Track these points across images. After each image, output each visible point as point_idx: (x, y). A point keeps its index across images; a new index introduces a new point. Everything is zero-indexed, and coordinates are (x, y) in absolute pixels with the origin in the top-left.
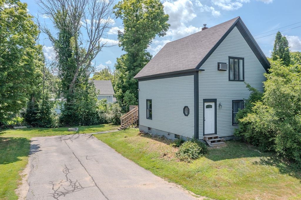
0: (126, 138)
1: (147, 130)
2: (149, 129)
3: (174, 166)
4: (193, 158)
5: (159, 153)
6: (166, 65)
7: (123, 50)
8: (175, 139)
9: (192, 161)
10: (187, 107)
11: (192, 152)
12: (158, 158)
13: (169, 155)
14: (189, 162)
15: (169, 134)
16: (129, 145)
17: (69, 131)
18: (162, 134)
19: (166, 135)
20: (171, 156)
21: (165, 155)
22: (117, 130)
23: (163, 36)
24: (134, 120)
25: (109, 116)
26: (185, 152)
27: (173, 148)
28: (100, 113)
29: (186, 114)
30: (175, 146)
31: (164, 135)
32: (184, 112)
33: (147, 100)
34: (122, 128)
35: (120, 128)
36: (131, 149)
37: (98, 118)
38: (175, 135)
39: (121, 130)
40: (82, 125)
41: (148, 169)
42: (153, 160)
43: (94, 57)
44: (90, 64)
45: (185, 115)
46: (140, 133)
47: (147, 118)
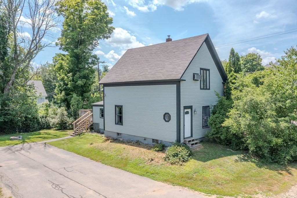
0: (92, 145)
1: (115, 136)
2: (118, 134)
3: (168, 170)
4: (183, 161)
5: (144, 159)
6: (140, 73)
7: (60, 49)
8: (153, 143)
9: (184, 164)
10: (168, 113)
11: (182, 156)
12: (146, 163)
13: (157, 160)
14: (181, 165)
15: (145, 139)
16: (103, 152)
17: (11, 140)
18: (136, 139)
19: (143, 141)
20: (159, 161)
21: (152, 160)
23: (107, 39)
24: (88, 125)
25: (54, 120)
26: (174, 156)
27: (157, 153)
28: (40, 118)
29: (167, 120)
30: (158, 151)
31: (138, 141)
32: (164, 118)
33: (116, 106)
34: (76, 134)
35: (74, 134)
36: (109, 156)
37: (39, 123)
38: (153, 139)
39: (75, 136)
40: (20, 132)
41: (142, 175)
42: (141, 165)
43: (33, 56)
44: (28, 64)
45: (166, 121)
46: (107, 139)
47: (116, 124)
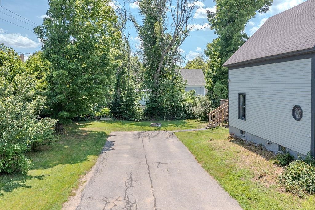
0: (212, 142)
1: (239, 134)
2: (242, 132)
3: (276, 199)
4: (308, 191)
5: (253, 172)
7: (215, 33)
8: (279, 151)
9: (307, 197)
10: (299, 107)
11: (307, 181)
12: (251, 179)
13: (268, 178)
14: (301, 197)
15: (269, 144)
16: (213, 153)
17: (151, 126)
18: (259, 142)
19: (265, 144)
20: (271, 180)
21: (261, 176)
22: (204, 129)
23: (265, 12)
24: (225, 117)
25: (197, 110)
26: (293, 179)
27: (275, 167)
28: (187, 107)
29: (297, 117)
30: (279, 165)
31: (262, 144)
32: (293, 115)
33: (240, 94)
34: (210, 127)
35: (208, 126)
36: (215, 159)
37: (185, 112)
38: (279, 145)
39: (208, 129)
40: (167, 119)
41: (233, 196)
42: (243, 181)
43: (180, 43)
45: (296, 119)
46: (230, 137)
47: (239, 118)
